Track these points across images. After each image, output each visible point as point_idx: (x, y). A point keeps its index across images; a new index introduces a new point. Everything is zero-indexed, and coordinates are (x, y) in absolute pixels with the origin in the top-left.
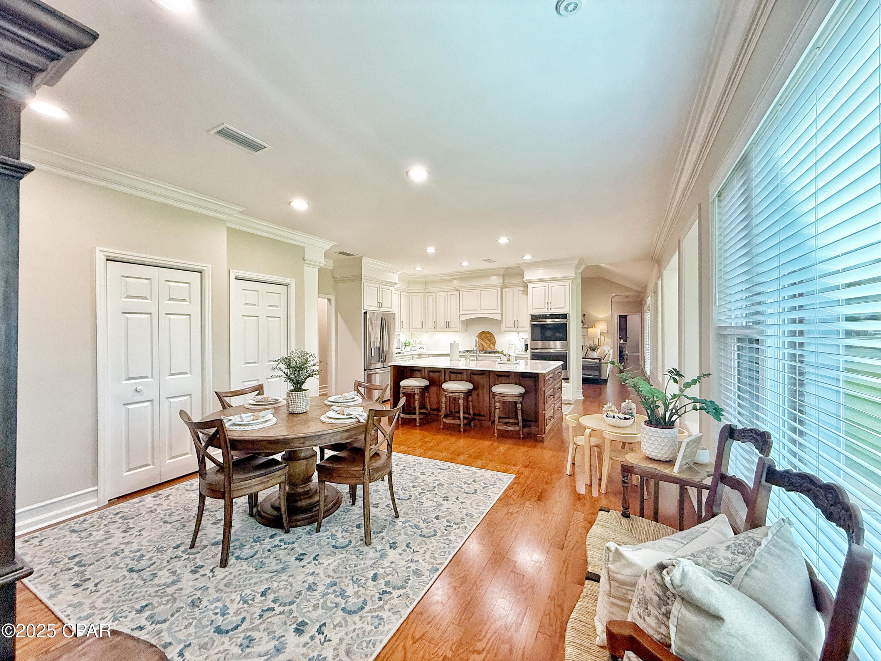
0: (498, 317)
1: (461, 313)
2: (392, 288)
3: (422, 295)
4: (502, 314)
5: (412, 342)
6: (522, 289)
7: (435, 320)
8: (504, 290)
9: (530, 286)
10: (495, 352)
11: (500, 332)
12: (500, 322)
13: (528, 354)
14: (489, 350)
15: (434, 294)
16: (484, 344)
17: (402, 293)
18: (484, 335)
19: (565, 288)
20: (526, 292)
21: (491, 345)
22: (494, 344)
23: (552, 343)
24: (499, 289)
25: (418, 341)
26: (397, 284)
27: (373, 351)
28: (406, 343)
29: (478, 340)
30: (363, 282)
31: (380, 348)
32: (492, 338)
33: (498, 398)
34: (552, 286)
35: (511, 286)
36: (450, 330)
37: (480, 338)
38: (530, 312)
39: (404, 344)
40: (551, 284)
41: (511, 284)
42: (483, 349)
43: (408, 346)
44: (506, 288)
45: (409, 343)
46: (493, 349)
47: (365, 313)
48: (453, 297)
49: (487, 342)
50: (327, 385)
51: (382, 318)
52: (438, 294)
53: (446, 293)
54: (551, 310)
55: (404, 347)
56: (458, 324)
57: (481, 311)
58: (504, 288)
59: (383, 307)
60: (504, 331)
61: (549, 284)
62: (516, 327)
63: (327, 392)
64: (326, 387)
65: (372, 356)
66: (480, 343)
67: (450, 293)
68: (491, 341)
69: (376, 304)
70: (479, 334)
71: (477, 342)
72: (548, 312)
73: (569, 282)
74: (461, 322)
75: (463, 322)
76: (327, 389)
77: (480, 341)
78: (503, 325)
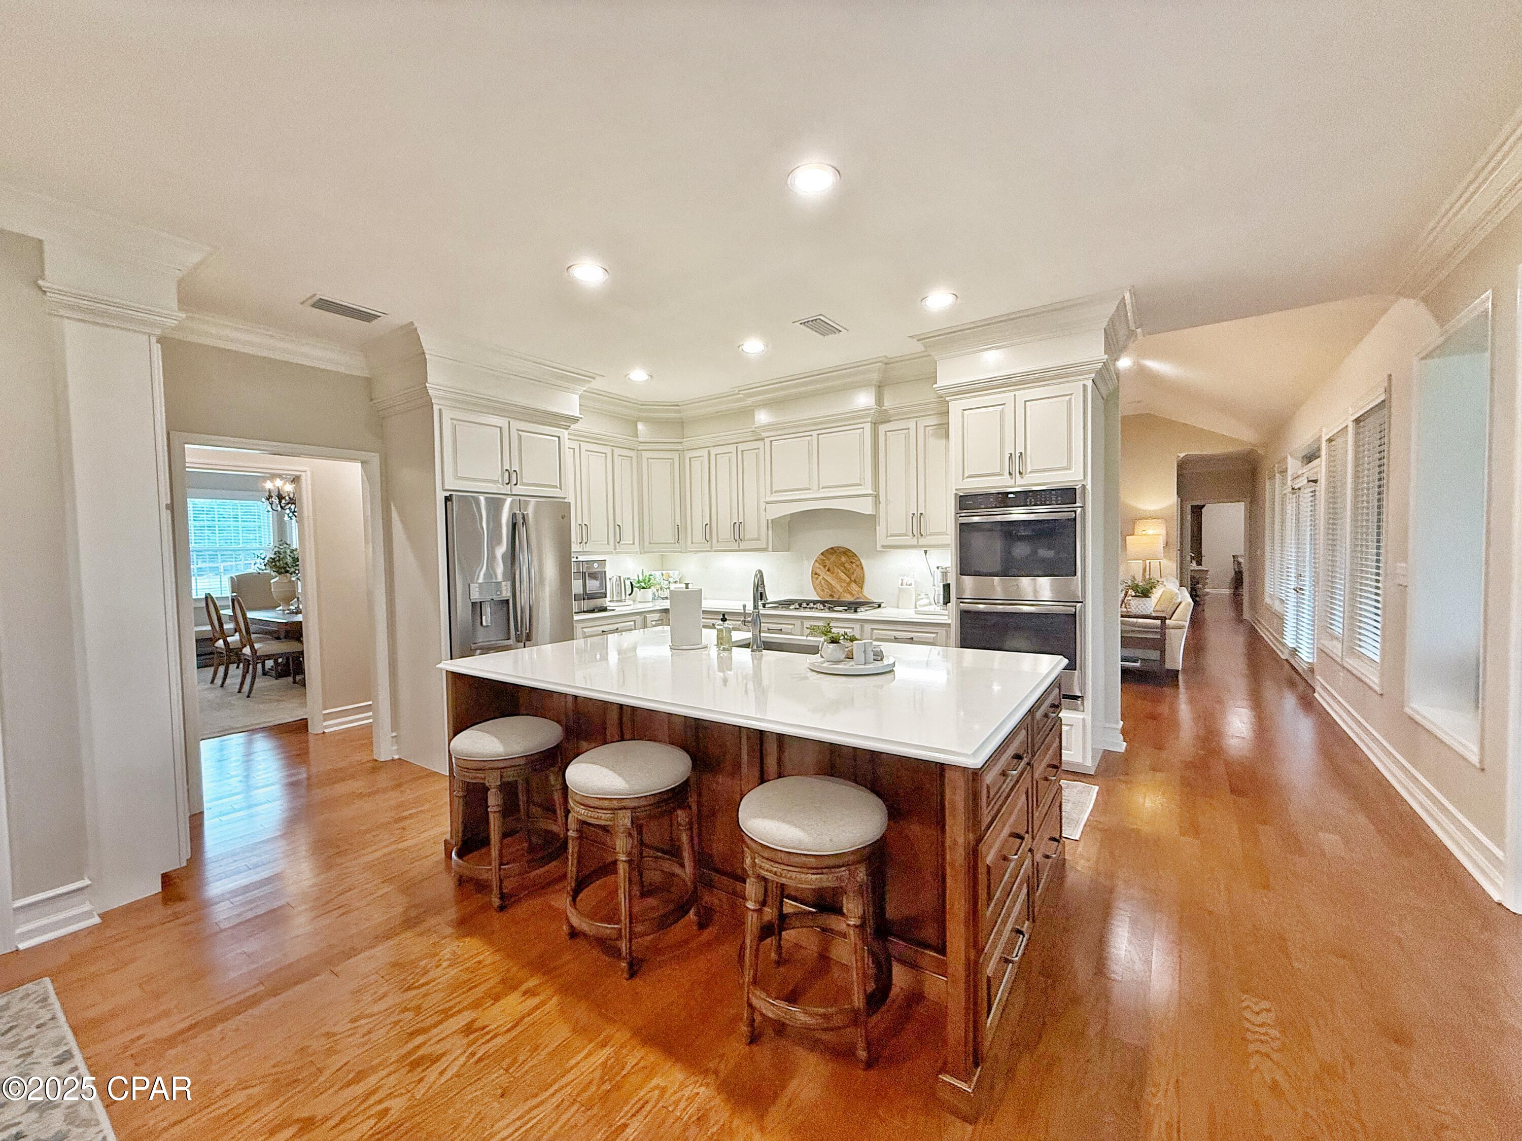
0: (865, 507)
1: (768, 499)
3: (676, 456)
4: (876, 497)
5: (657, 574)
6: (933, 421)
7: (707, 521)
8: (882, 428)
9: (955, 407)
11: (874, 552)
12: (872, 520)
13: (949, 616)
14: (848, 598)
15: (704, 452)
16: (833, 582)
17: (617, 451)
18: (833, 558)
19: (1070, 403)
20: (943, 429)
21: (853, 585)
22: (860, 582)
23: (1025, 581)
24: (868, 427)
26: (575, 420)
27: (487, 610)
28: (639, 582)
29: (818, 571)
30: (438, 407)
31: (507, 601)
32: (854, 566)
33: (754, 864)
34: (1026, 401)
35: (905, 413)
36: (743, 545)
37: (825, 567)
38: (956, 490)
39: (631, 583)
40: (1024, 394)
41: (905, 407)
42: (831, 596)
43: (643, 588)
44: (890, 421)
45: (647, 580)
46: (858, 598)
47: (448, 499)
48: (750, 458)
49: (843, 577)
50: (370, 703)
51: (514, 515)
52: (714, 451)
53: (732, 448)
54: (1022, 478)
55: (630, 592)
56: (764, 529)
57: (821, 490)
58: (882, 423)
59: (523, 484)
60: (883, 546)
61: (1017, 393)
62: (915, 533)
63: (371, 720)
64: (368, 708)
65: (484, 624)
66: (823, 578)
67: (741, 447)
68: (853, 573)
69: (497, 475)
70: (822, 557)
71: (816, 576)
72: (1013, 484)
73: (1085, 382)
74: (770, 521)
75: (775, 524)
76: (371, 714)
77: (823, 574)
78: (881, 529)
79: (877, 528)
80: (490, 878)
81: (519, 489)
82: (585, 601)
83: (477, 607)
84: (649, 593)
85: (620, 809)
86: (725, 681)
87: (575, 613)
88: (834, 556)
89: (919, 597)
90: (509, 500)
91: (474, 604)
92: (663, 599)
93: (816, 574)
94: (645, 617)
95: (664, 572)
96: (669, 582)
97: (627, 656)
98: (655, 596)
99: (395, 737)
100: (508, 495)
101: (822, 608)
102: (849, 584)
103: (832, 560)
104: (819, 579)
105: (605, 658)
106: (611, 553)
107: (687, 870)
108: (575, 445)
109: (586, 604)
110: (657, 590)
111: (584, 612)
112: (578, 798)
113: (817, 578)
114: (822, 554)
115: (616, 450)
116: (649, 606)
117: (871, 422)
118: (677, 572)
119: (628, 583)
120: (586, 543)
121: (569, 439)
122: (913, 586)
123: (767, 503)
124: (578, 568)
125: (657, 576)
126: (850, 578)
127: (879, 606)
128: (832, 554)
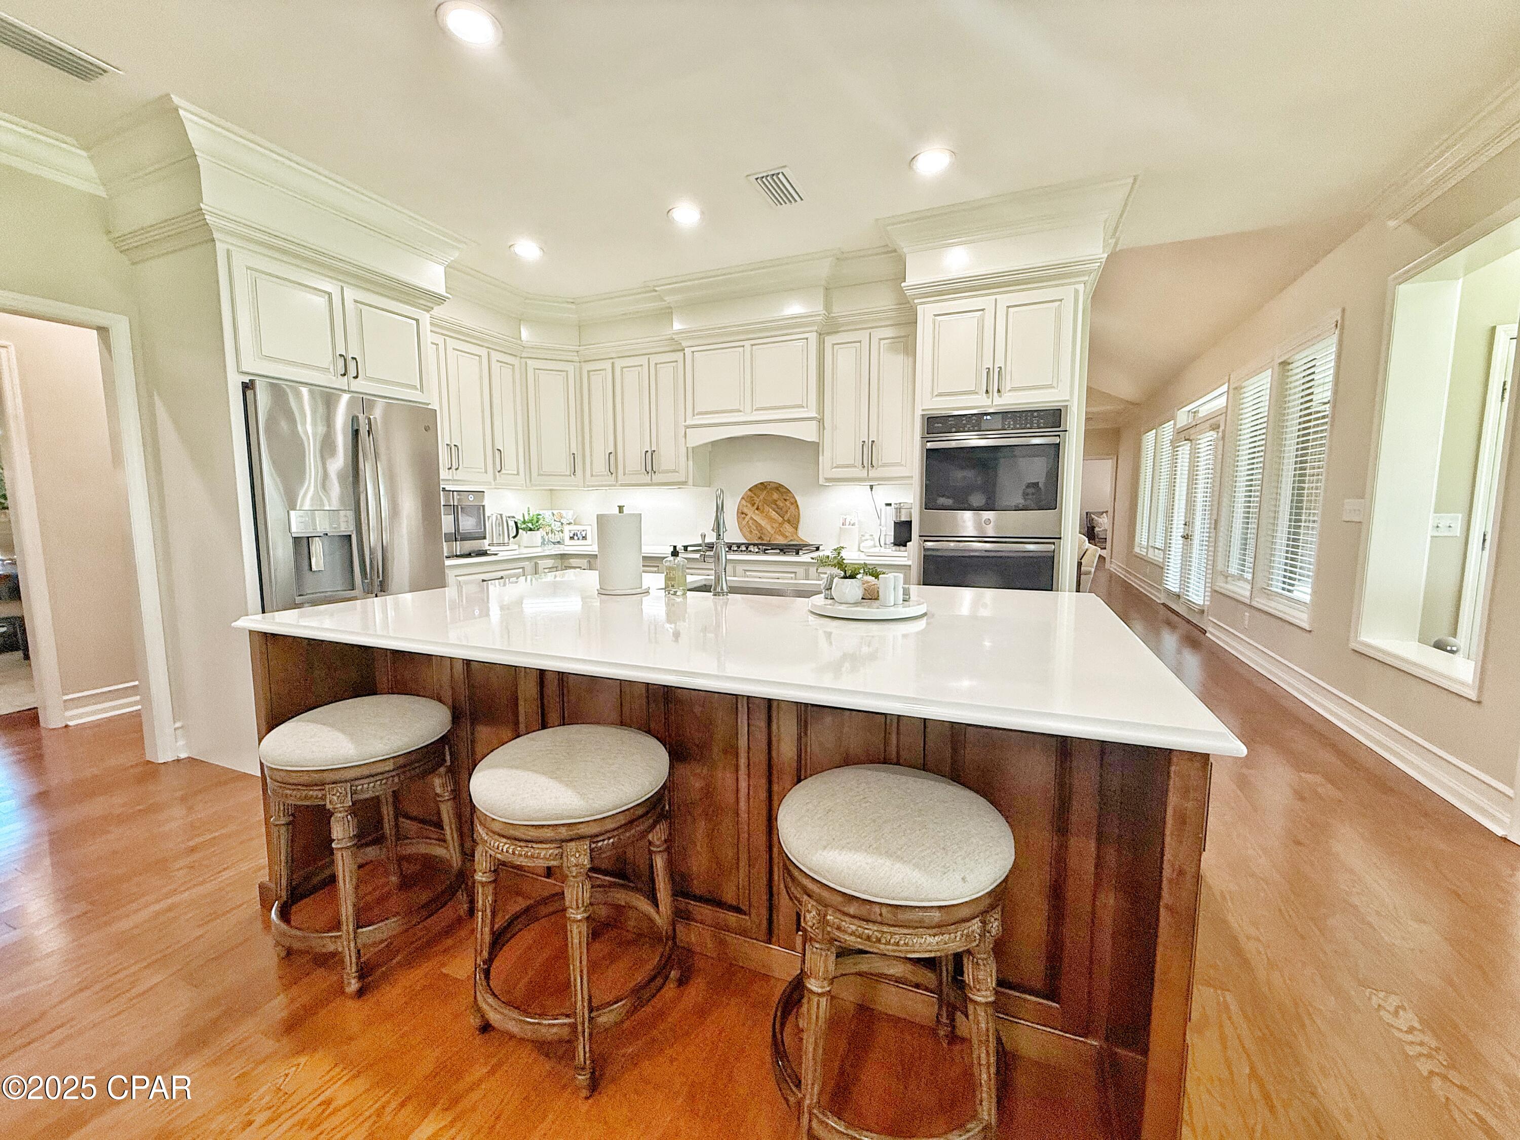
0: (808, 433)
1: (689, 422)
2: (425, 318)
3: (570, 368)
4: (821, 421)
5: (547, 514)
6: (892, 330)
7: (611, 449)
8: (829, 340)
9: (926, 312)
10: (797, 549)
11: (816, 485)
12: (814, 448)
13: (910, 555)
14: (781, 540)
15: (607, 365)
16: (763, 523)
17: (495, 356)
18: (763, 494)
19: (1058, 310)
20: (909, 342)
21: (787, 525)
22: (794, 522)
24: (813, 337)
25: (568, 515)
26: (440, 299)
27: (317, 547)
28: (524, 522)
29: (745, 510)
30: (226, 246)
31: (350, 536)
32: (787, 503)
33: (823, 921)
34: (1008, 307)
35: (853, 323)
36: (657, 478)
37: (753, 505)
38: (923, 410)
39: (516, 523)
40: (1004, 300)
41: (853, 315)
42: (760, 538)
43: (531, 530)
44: (838, 332)
45: (535, 520)
46: (791, 540)
47: (247, 387)
48: (666, 373)
49: (774, 517)
50: (137, 683)
51: (355, 419)
52: (619, 363)
53: (643, 360)
54: (1000, 397)
55: (515, 534)
56: (683, 459)
57: (754, 412)
58: (829, 334)
59: (368, 379)
60: (827, 480)
61: (998, 297)
62: (866, 465)
63: (139, 707)
64: (134, 690)
65: (314, 568)
66: (751, 518)
67: (655, 359)
68: (787, 512)
69: (326, 360)
70: (749, 493)
71: (743, 516)
72: (990, 403)
73: (1077, 286)
74: (690, 451)
75: (695, 452)
76: (138, 698)
77: (751, 512)
78: (825, 459)
79: (821, 458)
80: (340, 950)
81: (359, 385)
82: (458, 542)
83: (301, 544)
84: (538, 535)
85: (571, 840)
86: (677, 635)
87: (447, 557)
88: (765, 492)
89: (863, 538)
90: (345, 398)
91: (297, 540)
92: (554, 543)
93: (743, 513)
94: (536, 564)
95: (555, 512)
96: (562, 524)
97: (512, 610)
98: (544, 540)
99: (182, 727)
100: (345, 390)
101: (757, 550)
102: (781, 524)
103: (761, 497)
104: (747, 519)
105: (486, 613)
106: (490, 483)
107: (662, 908)
108: (440, 340)
109: (458, 547)
110: (547, 533)
111: (457, 556)
112: (496, 827)
113: (744, 518)
114: (750, 490)
115: (493, 353)
116: (538, 551)
117: (817, 332)
118: (571, 512)
119: (511, 524)
120: (457, 469)
121: (431, 331)
122: (857, 525)
123: (687, 427)
124: (447, 500)
125: (546, 516)
126: (783, 517)
127: (818, 549)
128: (762, 490)
